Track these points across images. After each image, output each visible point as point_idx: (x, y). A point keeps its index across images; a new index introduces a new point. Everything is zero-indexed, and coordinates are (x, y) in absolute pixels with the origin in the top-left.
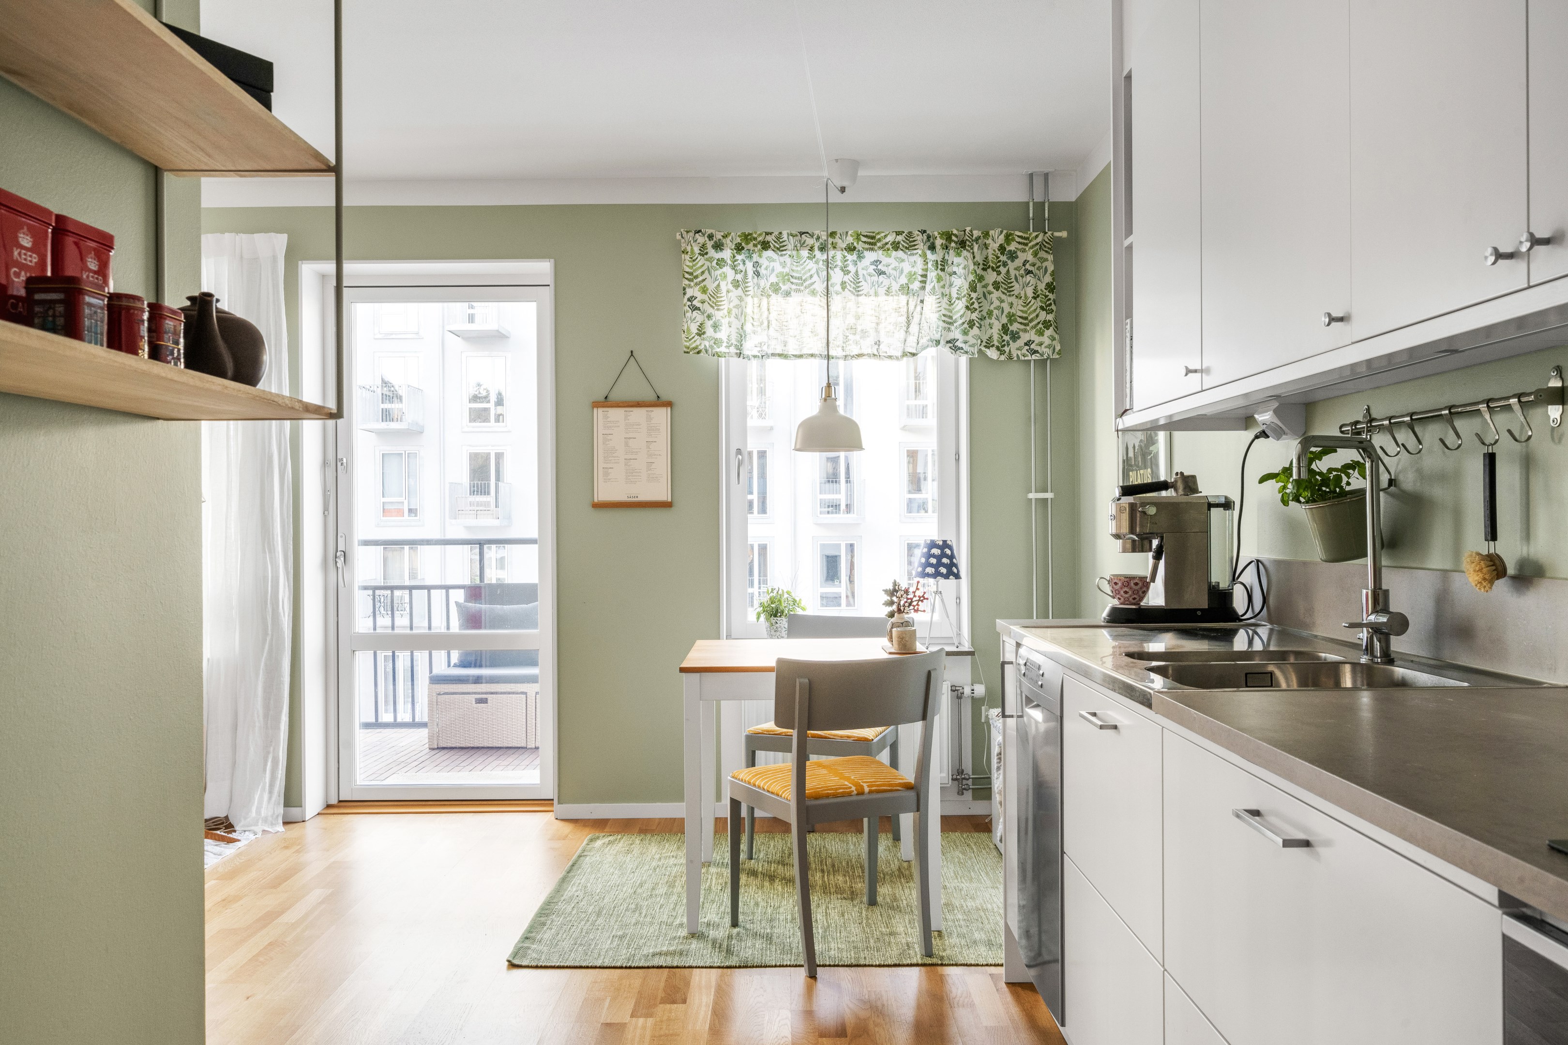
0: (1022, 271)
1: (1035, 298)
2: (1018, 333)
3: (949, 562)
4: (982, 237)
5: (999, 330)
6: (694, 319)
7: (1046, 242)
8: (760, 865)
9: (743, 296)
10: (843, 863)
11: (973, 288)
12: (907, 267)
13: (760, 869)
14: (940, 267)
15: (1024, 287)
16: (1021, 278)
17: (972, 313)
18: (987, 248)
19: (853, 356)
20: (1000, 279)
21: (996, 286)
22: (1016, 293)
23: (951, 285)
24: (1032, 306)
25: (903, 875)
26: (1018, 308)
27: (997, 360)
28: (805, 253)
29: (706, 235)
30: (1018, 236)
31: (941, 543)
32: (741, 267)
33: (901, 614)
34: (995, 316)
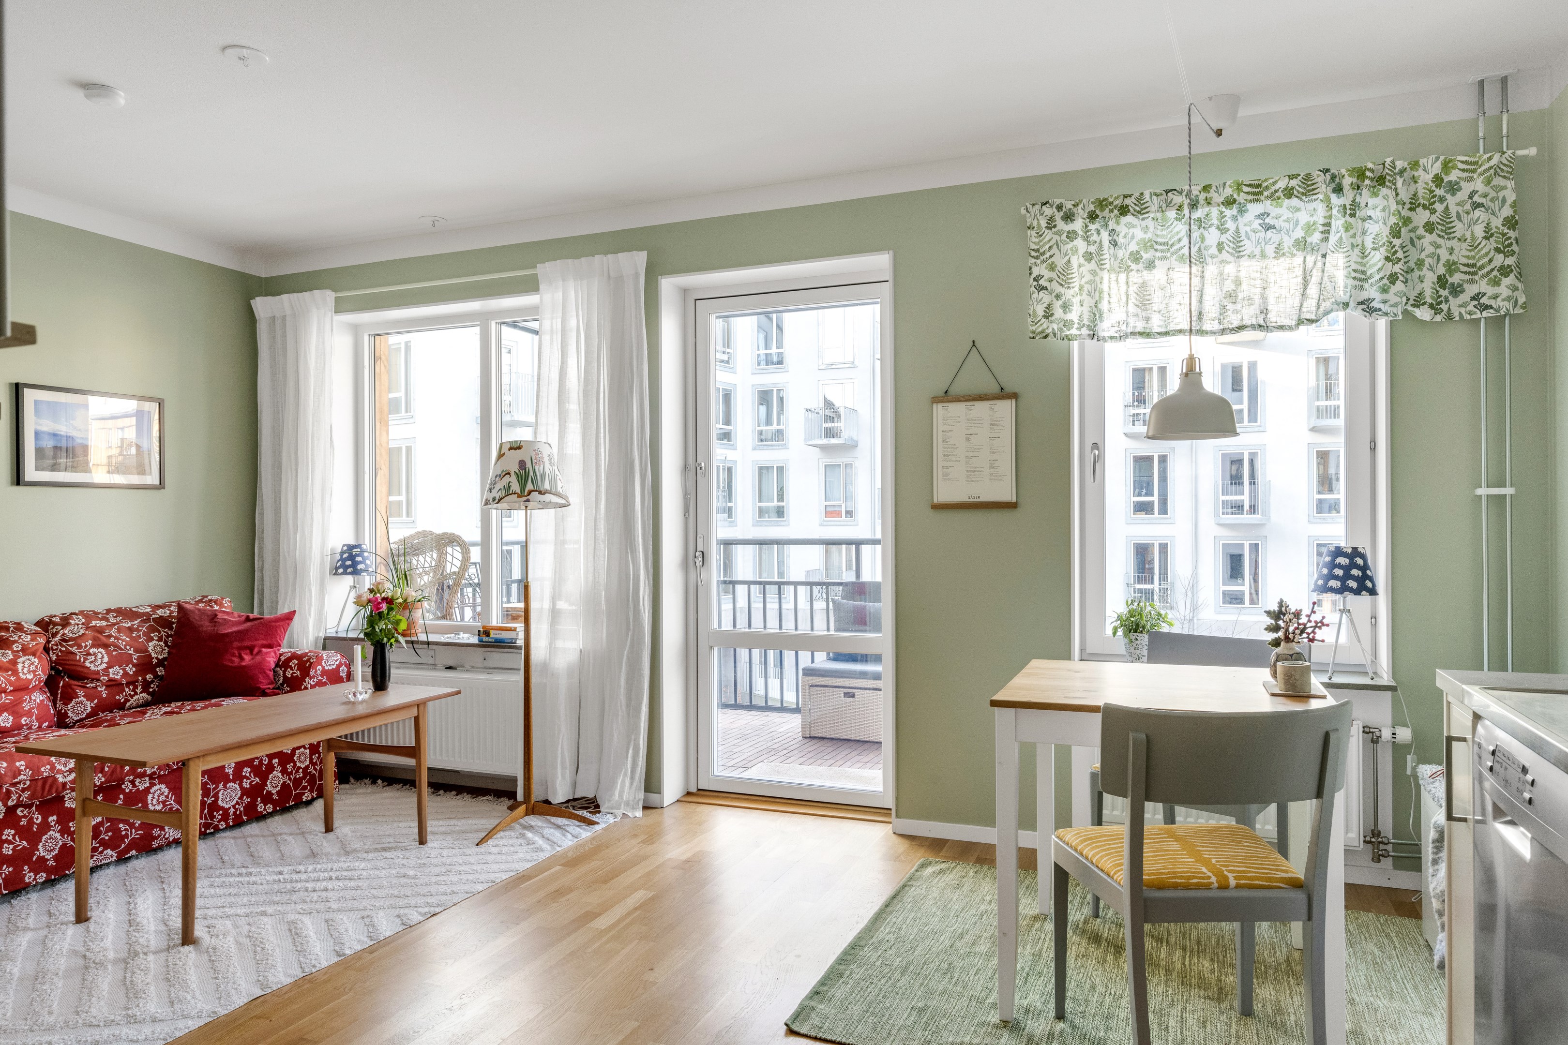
0: (1468, 207)
1: (1487, 238)
2: (1461, 285)
3: (1360, 574)
4: (1408, 169)
5: (1433, 283)
6: (1041, 300)
7: (1505, 165)
8: (1107, 927)
9: (1098, 270)
10: (1213, 940)
11: (1395, 233)
12: (1303, 217)
13: (1106, 934)
14: (1348, 212)
15: (1470, 226)
16: (1466, 215)
17: (1394, 264)
18: (1416, 182)
19: (1233, 329)
20: (1434, 218)
21: (1429, 227)
22: (1458, 235)
23: (1364, 233)
24: (1482, 248)
25: (1292, 971)
26: (1461, 253)
27: (1431, 322)
28: (1172, 214)
29: (1054, 206)
30: (1462, 162)
31: (1350, 551)
32: (1095, 237)
33: (1290, 644)
34: (1427, 265)
